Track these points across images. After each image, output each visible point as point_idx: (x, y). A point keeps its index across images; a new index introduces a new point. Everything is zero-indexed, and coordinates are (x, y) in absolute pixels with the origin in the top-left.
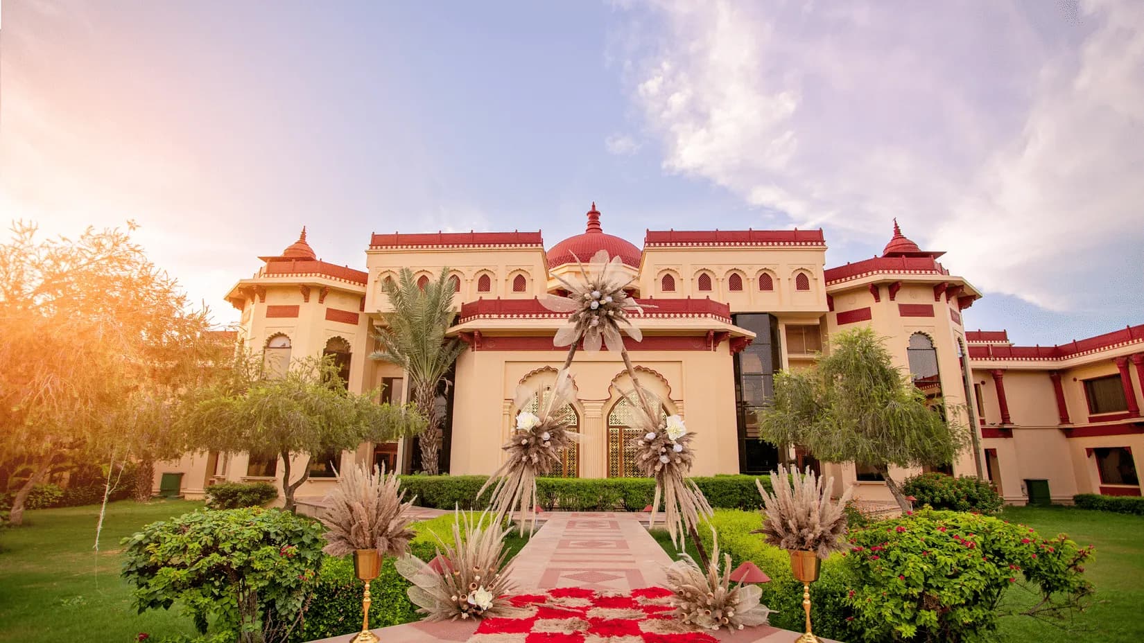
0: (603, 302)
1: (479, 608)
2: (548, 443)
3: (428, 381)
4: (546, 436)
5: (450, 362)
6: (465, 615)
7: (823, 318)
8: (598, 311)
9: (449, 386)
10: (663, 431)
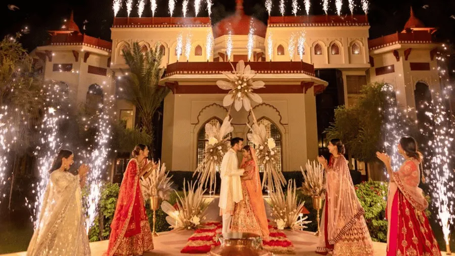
0: (243, 86)
1: (194, 225)
2: (221, 151)
3: (149, 112)
4: (220, 148)
5: (161, 100)
6: (189, 228)
7: (367, 71)
8: (240, 90)
9: (161, 116)
10: (267, 145)
